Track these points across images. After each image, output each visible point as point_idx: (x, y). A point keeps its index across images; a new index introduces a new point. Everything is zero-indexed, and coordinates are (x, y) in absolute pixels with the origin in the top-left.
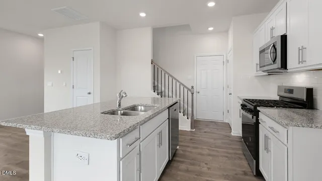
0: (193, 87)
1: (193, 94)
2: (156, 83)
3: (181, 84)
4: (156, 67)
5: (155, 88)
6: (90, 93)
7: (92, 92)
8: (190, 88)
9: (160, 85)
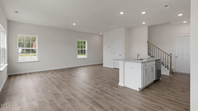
0: (171, 54)
1: (171, 57)
2: (150, 52)
3: (164, 52)
4: (150, 44)
5: (149, 54)
6: (120, 55)
7: (121, 55)
8: (169, 54)
9: (152, 53)
